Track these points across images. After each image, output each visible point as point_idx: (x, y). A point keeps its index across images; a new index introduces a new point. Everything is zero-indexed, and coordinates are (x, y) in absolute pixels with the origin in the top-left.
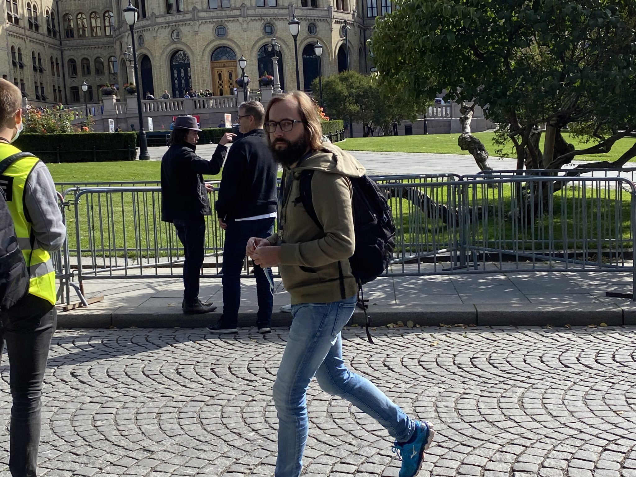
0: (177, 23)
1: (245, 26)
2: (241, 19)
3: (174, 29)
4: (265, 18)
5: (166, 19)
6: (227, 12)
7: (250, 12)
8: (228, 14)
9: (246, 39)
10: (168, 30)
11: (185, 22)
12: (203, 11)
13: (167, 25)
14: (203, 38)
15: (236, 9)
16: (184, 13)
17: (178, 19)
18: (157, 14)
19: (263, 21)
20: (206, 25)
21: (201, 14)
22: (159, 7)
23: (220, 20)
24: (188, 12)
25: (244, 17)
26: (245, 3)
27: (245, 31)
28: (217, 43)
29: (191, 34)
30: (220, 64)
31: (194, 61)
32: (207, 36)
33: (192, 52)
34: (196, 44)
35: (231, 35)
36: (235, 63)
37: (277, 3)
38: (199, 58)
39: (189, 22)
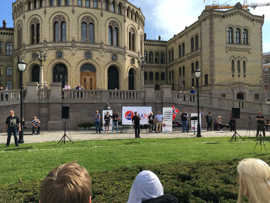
0: (61, 48)
1: (103, 54)
2: (100, 50)
3: (59, 51)
4: (113, 51)
5: (54, 45)
6: (93, 45)
7: (105, 47)
9: (103, 61)
10: (54, 51)
11: (67, 48)
12: (78, 42)
13: (54, 48)
14: (77, 58)
15: (98, 44)
16: (66, 43)
17: (62, 45)
18: (48, 41)
19: (112, 53)
20: (80, 51)
21: (77, 44)
22: (50, 37)
23: (88, 49)
24: (69, 42)
25: (103, 49)
26: (103, 42)
27: (102, 56)
28: (85, 61)
29: (70, 55)
30: (86, 73)
31: (71, 70)
32: (80, 57)
33: (70, 65)
34: (73, 61)
35: (94, 58)
36: (95, 74)
37: (118, 45)
38: (74, 69)
39: (69, 48)
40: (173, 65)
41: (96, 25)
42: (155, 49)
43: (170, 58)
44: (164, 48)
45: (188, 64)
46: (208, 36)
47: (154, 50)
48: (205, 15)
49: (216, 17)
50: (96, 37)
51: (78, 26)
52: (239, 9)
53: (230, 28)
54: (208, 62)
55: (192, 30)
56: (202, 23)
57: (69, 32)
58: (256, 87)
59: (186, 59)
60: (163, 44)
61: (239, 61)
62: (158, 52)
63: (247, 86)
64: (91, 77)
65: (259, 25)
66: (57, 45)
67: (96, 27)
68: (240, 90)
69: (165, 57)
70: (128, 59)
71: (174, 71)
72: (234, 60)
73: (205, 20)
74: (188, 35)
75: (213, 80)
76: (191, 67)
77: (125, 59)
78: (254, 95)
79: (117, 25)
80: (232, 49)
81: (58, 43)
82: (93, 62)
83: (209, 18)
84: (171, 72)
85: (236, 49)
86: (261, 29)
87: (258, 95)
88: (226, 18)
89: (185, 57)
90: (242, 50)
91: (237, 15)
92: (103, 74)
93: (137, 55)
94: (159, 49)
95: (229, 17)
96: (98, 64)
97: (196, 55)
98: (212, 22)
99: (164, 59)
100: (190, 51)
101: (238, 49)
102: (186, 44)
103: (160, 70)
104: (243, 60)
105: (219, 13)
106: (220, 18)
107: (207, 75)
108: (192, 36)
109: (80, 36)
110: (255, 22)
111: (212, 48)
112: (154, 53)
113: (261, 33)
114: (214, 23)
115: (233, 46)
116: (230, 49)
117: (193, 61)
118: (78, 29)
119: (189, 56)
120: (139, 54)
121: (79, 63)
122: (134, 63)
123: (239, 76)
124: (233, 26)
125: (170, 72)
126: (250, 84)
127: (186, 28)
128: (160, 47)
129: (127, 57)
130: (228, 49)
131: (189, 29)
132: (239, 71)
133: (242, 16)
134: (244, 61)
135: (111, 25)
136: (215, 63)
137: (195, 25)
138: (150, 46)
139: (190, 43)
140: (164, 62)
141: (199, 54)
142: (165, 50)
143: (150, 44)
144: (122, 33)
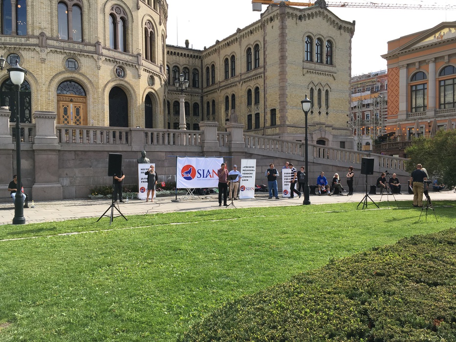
0: (18, 46)
1: (100, 63)
2: (95, 56)
3: (12, 52)
4: (119, 61)
5: (1, 39)
6: (81, 46)
7: (105, 52)
8: (81, 48)
10: (3, 52)
11: (29, 47)
12: (52, 39)
13: (3, 46)
14: (51, 68)
15: (90, 45)
16: (28, 38)
17: (18, 41)
19: (115, 64)
20: (55, 55)
21: (50, 42)
23: (72, 52)
24: (33, 37)
25: (99, 55)
26: (100, 41)
27: (99, 68)
28: (67, 75)
29: (35, 60)
30: (67, 98)
31: (37, 90)
32: (56, 66)
33: (35, 80)
34: (42, 73)
35: (83, 70)
36: (84, 99)
37: (125, 49)
38: (44, 88)
39: (34, 47)
40: (213, 91)
41: (86, 10)
42: (182, 61)
43: (208, 79)
44: (197, 62)
45: (240, 91)
46: (277, 47)
47: (181, 63)
48: (272, 12)
49: (289, 17)
50: (86, 31)
51: (51, 9)
52: (322, 8)
53: (309, 37)
54: (277, 89)
55: (249, 35)
56: (266, 25)
57: (33, 18)
58: (342, 131)
59: (237, 81)
60: (196, 54)
61: (319, 90)
62: (188, 67)
63: (331, 128)
64: (78, 105)
65: (347, 35)
66: (8, 41)
67: (87, 12)
68: (321, 134)
69: (200, 77)
70: (145, 76)
71: (216, 102)
72: (314, 88)
73: (271, 19)
74: (242, 43)
75: (283, 118)
76: (246, 96)
77: (139, 76)
78: (339, 143)
79: (125, 13)
80: (312, 71)
81: (11, 36)
82: (81, 78)
83: (279, 18)
84: (211, 104)
85: (317, 72)
86: (350, 42)
87: (344, 142)
88: (303, 20)
89: (237, 79)
90: (324, 73)
91: (318, 17)
92: (101, 100)
93: (158, 70)
94: (189, 62)
95: (307, 19)
96: (90, 82)
97: (256, 77)
98: (284, 24)
99: (198, 81)
100: (244, 70)
101: (319, 72)
102: (237, 57)
103: (191, 99)
104: (325, 89)
105: (294, 12)
106: (295, 19)
107: (275, 110)
108: (249, 45)
109: (55, 27)
110: (342, 31)
111: (283, 66)
112: (181, 69)
113: (350, 48)
114: (286, 26)
115: (312, 65)
116: (309, 70)
117: (250, 86)
118: (51, 13)
119: (243, 77)
120: (161, 68)
121: (54, 77)
122: (153, 84)
123: (320, 113)
124: (313, 35)
125: (208, 103)
126: (334, 126)
127: (239, 30)
128: (191, 59)
129: (142, 73)
130: (305, 71)
131: (244, 32)
132: (320, 106)
133: (325, 19)
134: (327, 91)
135: (114, 12)
136: (288, 92)
137: (254, 27)
138: (174, 57)
139: (245, 56)
140: (197, 86)
141: (260, 75)
142: (200, 65)
143: (175, 53)
144: (134, 29)
